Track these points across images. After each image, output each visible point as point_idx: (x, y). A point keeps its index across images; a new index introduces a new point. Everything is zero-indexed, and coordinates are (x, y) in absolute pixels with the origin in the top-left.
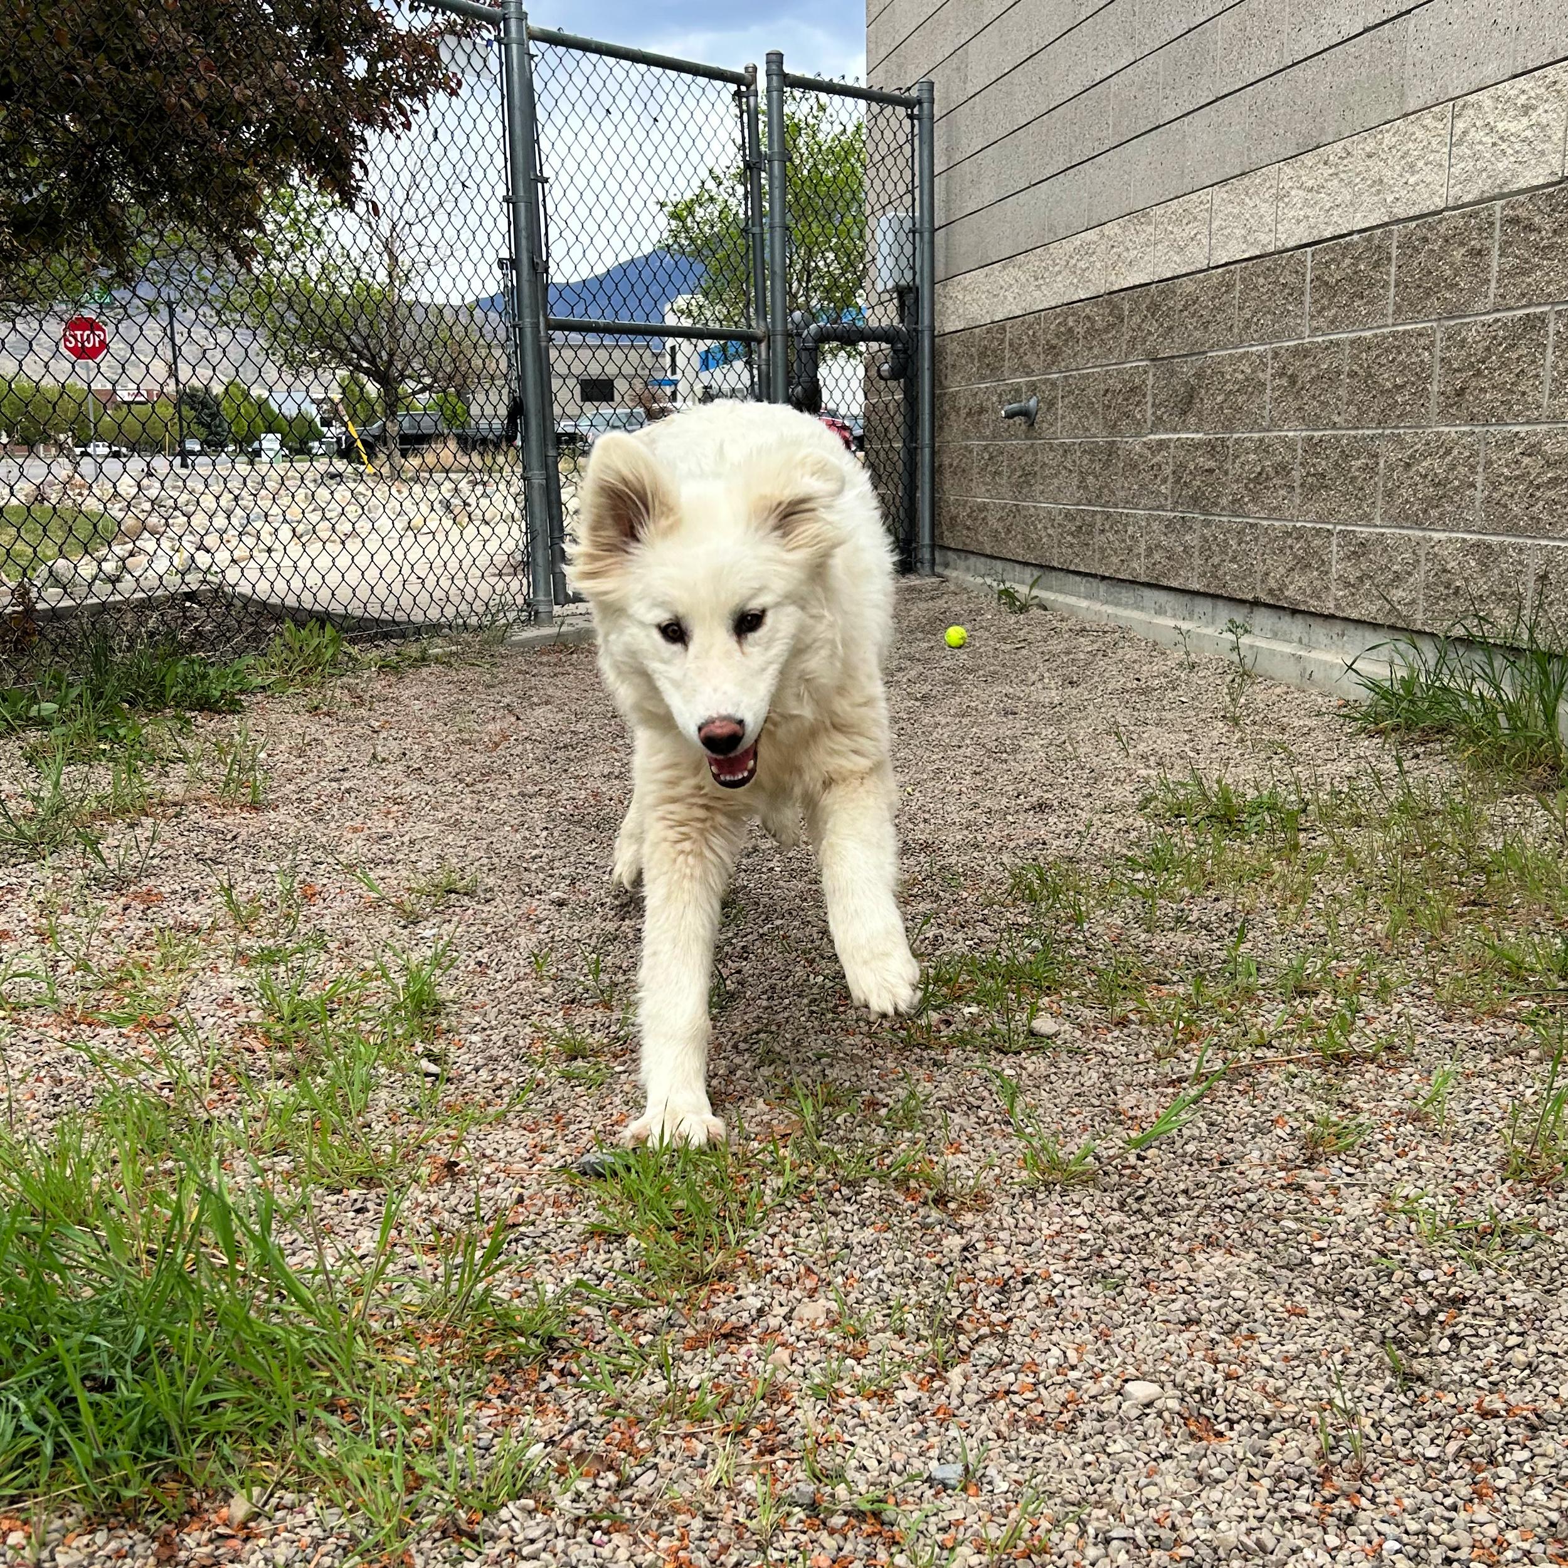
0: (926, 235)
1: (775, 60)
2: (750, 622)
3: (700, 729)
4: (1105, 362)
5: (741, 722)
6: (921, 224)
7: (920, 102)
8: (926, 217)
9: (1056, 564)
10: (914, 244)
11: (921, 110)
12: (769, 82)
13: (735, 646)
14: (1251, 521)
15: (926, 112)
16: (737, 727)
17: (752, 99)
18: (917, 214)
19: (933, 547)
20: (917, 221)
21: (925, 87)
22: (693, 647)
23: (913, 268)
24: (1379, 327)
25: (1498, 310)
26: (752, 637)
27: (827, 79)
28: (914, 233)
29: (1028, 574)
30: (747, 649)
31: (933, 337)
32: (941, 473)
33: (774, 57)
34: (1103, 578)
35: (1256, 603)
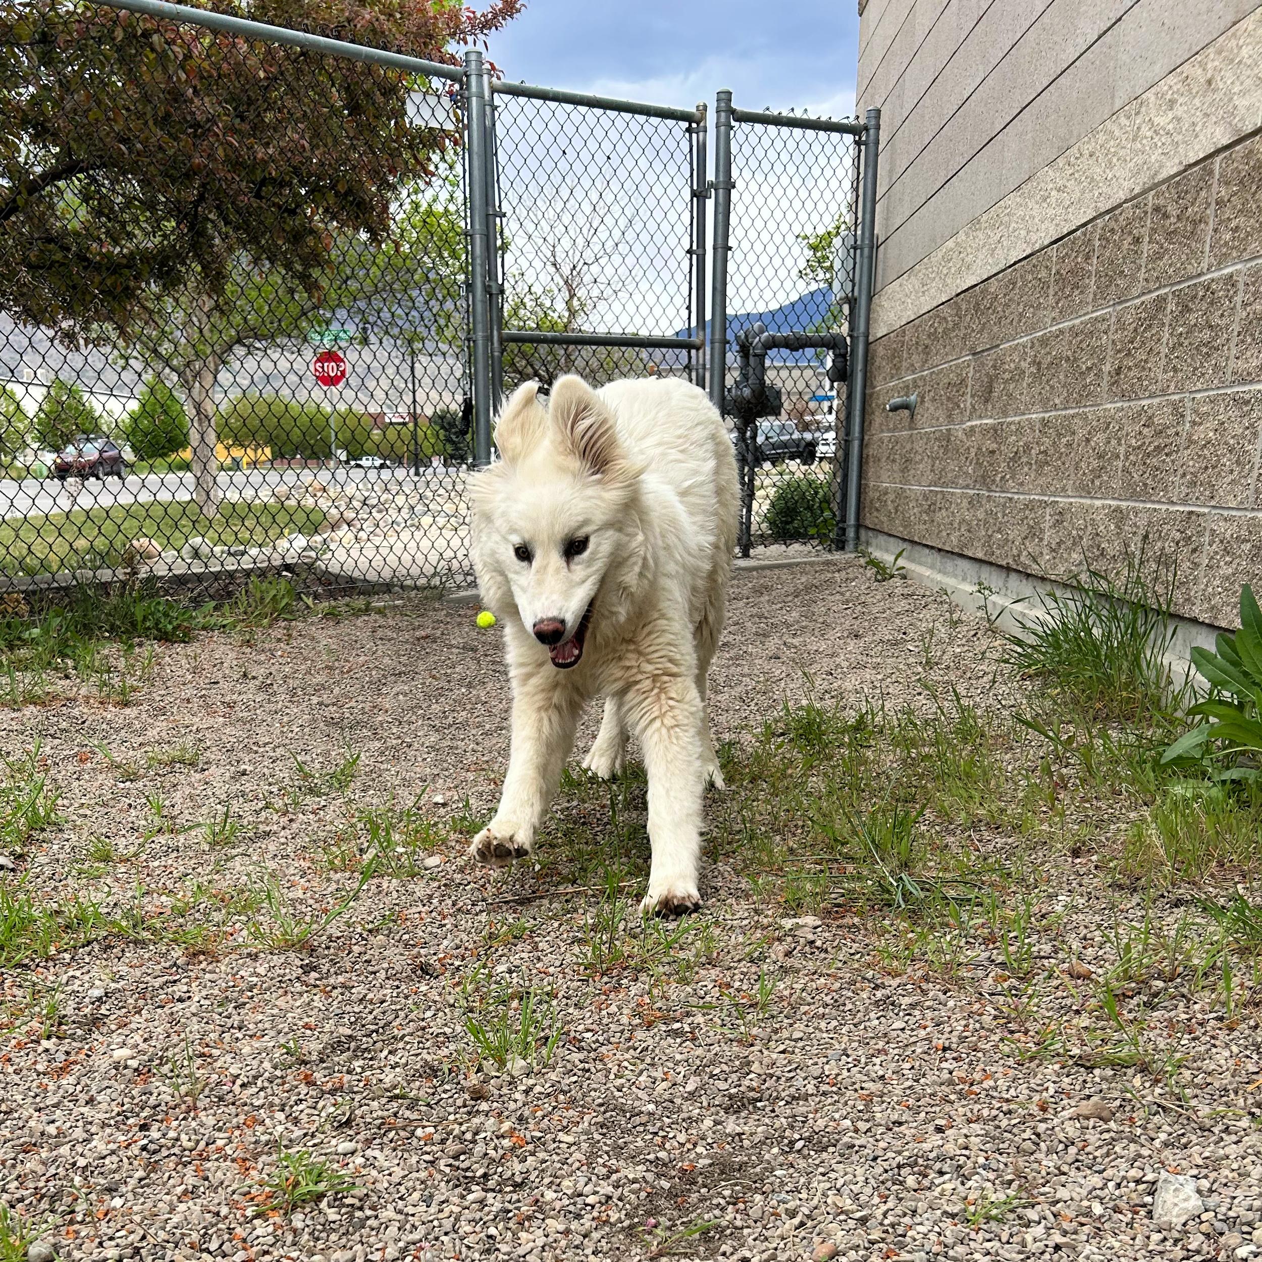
0: (866, 251)
1: (725, 97)
2: (578, 547)
3: (534, 626)
4: (951, 358)
5: (563, 622)
6: (862, 240)
7: (866, 129)
8: (867, 234)
9: (916, 539)
10: (854, 259)
11: (868, 136)
12: (718, 118)
13: (565, 564)
14: (1009, 495)
15: (872, 138)
16: (560, 626)
17: (701, 134)
18: (859, 232)
19: (859, 526)
20: (859, 238)
21: (873, 114)
22: (536, 563)
23: (852, 281)
24: (1085, 315)
25: (1144, 294)
26: (578, 558)
27: (776, 113)
28: (855, 249)
29: (896, 546)
30: (573, 567)
31: (867, 344)
32: (867, 463)
33: (723, 96)
34: (940, 550)
35: (1008, 569)
